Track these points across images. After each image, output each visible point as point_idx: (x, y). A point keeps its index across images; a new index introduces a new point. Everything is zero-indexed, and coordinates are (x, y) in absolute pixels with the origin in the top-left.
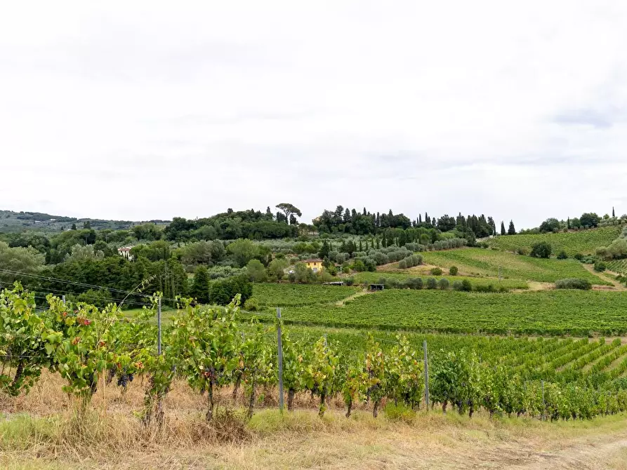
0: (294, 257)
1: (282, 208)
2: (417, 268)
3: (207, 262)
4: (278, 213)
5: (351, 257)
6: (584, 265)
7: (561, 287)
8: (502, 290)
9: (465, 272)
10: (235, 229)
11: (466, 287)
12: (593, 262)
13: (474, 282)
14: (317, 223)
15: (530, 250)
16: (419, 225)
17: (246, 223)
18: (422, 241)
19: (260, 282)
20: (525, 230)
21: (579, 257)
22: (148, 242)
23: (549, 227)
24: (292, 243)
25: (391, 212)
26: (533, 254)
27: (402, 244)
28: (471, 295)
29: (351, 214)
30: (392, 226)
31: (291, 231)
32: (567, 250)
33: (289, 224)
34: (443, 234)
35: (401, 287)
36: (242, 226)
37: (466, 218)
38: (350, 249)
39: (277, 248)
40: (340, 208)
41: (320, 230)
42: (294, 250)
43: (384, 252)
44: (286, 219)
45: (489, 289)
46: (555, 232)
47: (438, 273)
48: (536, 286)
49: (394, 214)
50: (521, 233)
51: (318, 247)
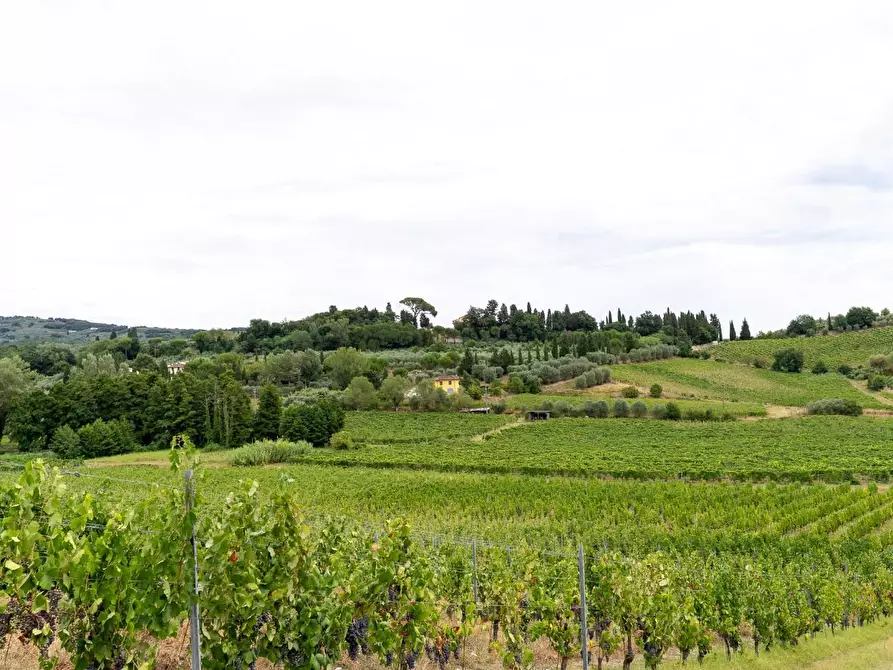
0: (421, 374)
1: (409, 305)
2: (601, 388)
3: (294, 382)
4: (403, 312)
5: (505, 373)
6: (853, 382)
7: (815, 412)
8: (727, 417)
9: (672, 392)
10: (338, 336)
11: (672, 414)
12: (866, 378)
13: (684, 406)
14: (459, 326)
15: (773, 361)
16: (609, 326)
17: (356, 327)
18: (612, 350)
19: (368, 410)
20: (766, 332)
21: (845, 371)
22: (215, 355)
23: (801, 328)
24: (422, 354)
25: (567, 309)
26: (776, 367)
27: (582, 352)
28: (678, 425)
29: (509, 312)
30: (568, 329)
31: (421, 338)
32: (827, 360)
33: (419, 327)
34: (643, 339)
35: (575, 414)
36: (349, 331)
37: (678, 315)
38: (505, 362)
39: (399, 361)
40: (493, 304)
41: (464, 336)
42: (422, 363)
43: (554, 364)
44: (415, 320)
45: (707, 416)
46: (809, 336)
47: (632, 394)
48: (778, 412)
49: (572, 312)
50: (759, 338)
51: (459, 359)
